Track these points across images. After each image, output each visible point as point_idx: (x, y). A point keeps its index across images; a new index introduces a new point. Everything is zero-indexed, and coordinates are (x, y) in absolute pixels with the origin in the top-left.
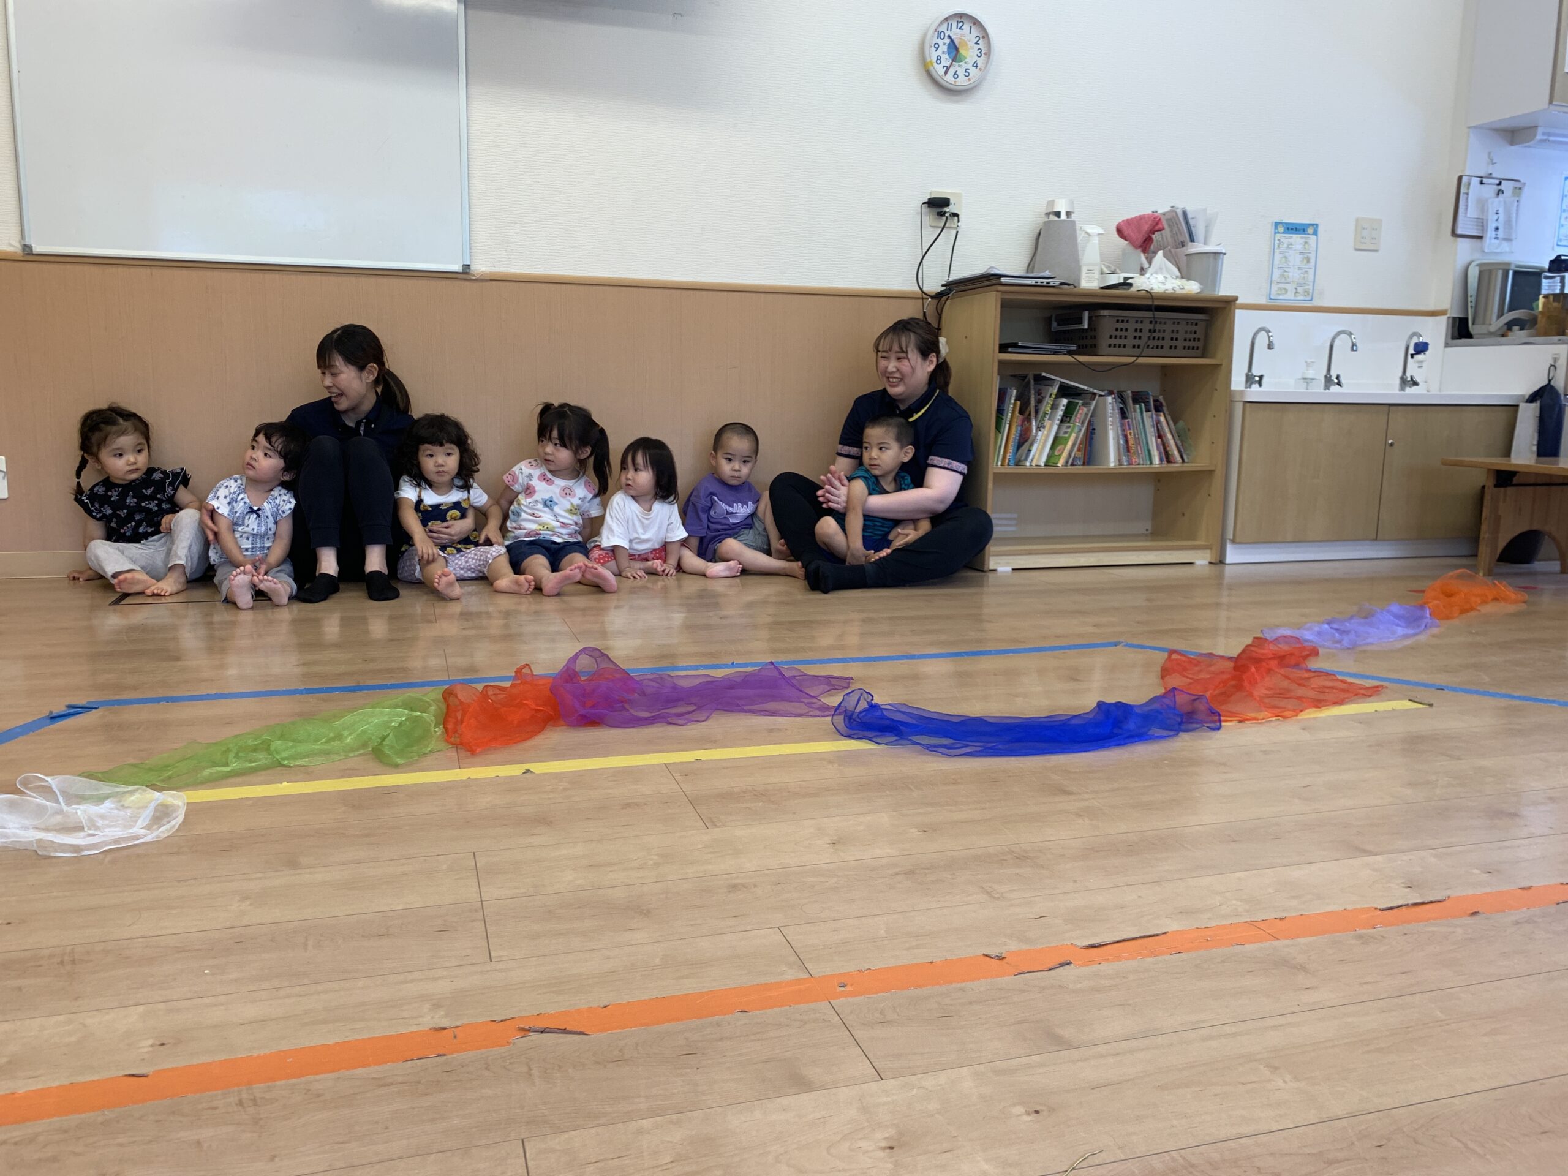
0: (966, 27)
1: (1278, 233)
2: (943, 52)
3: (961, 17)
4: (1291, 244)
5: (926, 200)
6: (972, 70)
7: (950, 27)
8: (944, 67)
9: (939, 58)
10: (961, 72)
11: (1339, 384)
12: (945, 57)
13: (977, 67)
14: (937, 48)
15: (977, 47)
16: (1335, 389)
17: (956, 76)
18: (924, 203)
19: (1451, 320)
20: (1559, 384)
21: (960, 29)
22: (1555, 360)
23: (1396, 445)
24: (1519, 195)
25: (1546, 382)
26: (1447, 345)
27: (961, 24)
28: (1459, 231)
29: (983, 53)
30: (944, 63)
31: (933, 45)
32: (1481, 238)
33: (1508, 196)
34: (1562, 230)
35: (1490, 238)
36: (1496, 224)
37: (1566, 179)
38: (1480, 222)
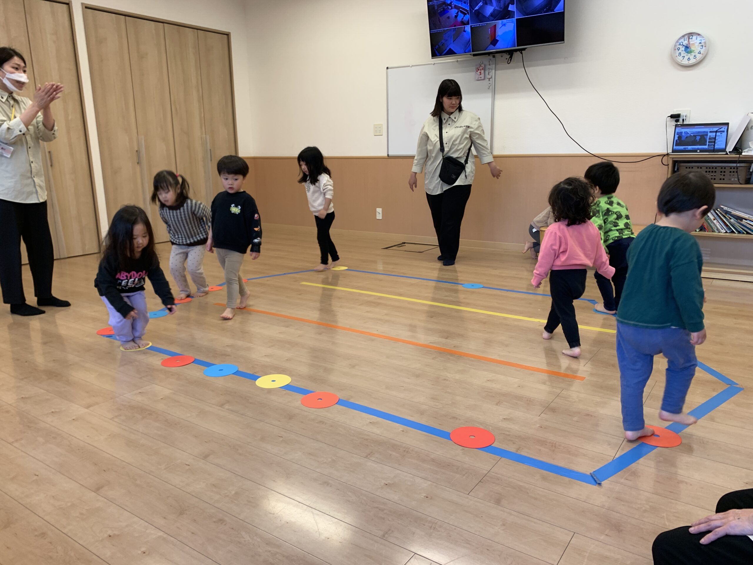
0: (694, 37)
2: (682, 51)
3: (690, 35)
5: (670, 115)
6: (698, 55)
7: (685, 40)
8: (682, 57)
9: (680, 54)
10: (692, 57)
12: (683, 53)
13: (700, 53)
14: (679, 50)
15: (700, 45)
17: (689, 59)
18: (668, 117)
21: (691, 39)
27: (692, 37)
29: (703, 47)
30: (682, 55)
31: (677, 49)
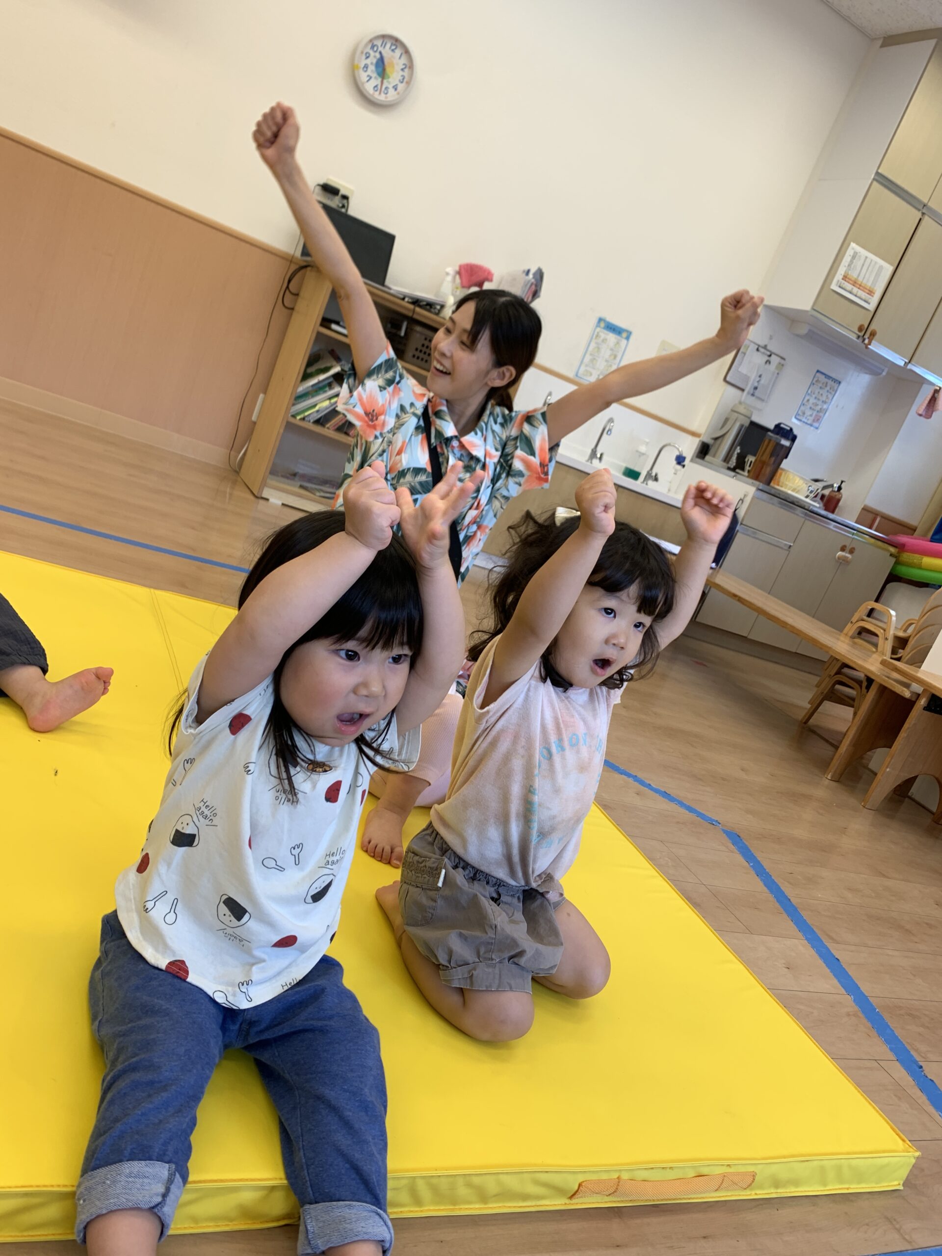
0: (398, 52)
1: (599, 327)
2: (372, 64)
3: (396, 42)
4: (606, 340)
5: (322, 182)
6: (391, 91)
7: (384, 45)
8: (368, 76)
9: (366, 67)
10: (382, 88)
11: (600, 460)
12: (372, 68)
13: (396, 89)
14: (367, 58)
15: (401, 73)
16: (595, 462)
17: (377, 89)
18: (319, 185)
19: (699, 442)
20: (741, 513)
21: (393, 50)
22: (745, 496)
24: (780, 370)
27: (394, 47)
28: (728, 379)
29: (405, 80)
30: (369, 72)
31: (365, 53)
32: (743, 390)
33: (772, 367)
34: (802, 408)
35: (748, 393)
36: (756, 384)
37: (818, 371)
38: (746, 378)
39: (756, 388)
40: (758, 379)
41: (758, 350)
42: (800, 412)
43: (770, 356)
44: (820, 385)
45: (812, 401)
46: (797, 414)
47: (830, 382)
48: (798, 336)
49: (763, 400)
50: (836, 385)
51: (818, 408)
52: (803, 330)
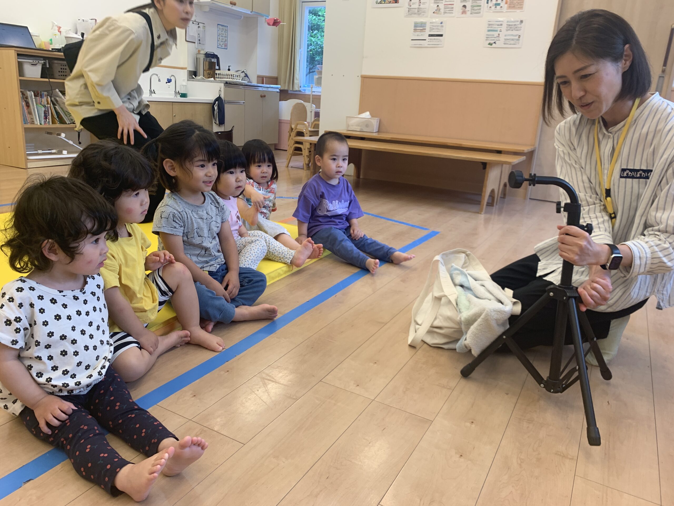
11: (154, 93)
16: (153, 95)
19: (188, 71)
20: (222, 96)
22: (220, 88)
23: (176, 116)
24: (205, 29)
25: (219, 96)
26: (188, 80)
28: (187, 40)
32: (195, 43)
33: (201, 29)
34: (219, 42)
35: (198, 43)
36: (199, 38)
37: (218, 25)
38: (193, 37)
39: (199, 40)
40: (198, 36)
41: (193, 23)
42: (218, 45)
43: (198, 24)
44: (221, 30)
45: (221, 38)
46: (218, 46)
47: (224, 28)
48: (205, 12)
49: (204, 44)
50: (226, 28)
51: (224, 40)
52: (207, 9)
